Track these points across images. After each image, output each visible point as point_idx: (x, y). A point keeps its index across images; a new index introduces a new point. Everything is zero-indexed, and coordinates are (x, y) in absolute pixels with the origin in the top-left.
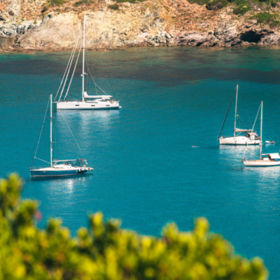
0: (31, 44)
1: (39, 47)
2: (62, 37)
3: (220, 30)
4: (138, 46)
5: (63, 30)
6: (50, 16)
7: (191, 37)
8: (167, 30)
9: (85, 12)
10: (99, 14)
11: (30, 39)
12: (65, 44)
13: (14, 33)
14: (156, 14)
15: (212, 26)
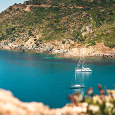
0: (67, 55)
1: (69, 56)
2: (74, 54)
3: (113, 53)
4: (93, 56)
5: (75, 52)
6: (71, 49)
7: (106, 55)
8: (100, 53)
9: (80, 48)
10: (83, 49)
11: (67, 54)
12: (75, 55)
13: (63, 53)
14: (97, 49)
15: (111, 52)
